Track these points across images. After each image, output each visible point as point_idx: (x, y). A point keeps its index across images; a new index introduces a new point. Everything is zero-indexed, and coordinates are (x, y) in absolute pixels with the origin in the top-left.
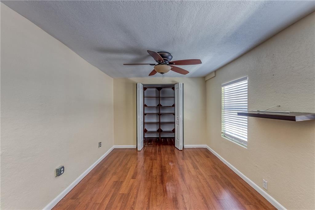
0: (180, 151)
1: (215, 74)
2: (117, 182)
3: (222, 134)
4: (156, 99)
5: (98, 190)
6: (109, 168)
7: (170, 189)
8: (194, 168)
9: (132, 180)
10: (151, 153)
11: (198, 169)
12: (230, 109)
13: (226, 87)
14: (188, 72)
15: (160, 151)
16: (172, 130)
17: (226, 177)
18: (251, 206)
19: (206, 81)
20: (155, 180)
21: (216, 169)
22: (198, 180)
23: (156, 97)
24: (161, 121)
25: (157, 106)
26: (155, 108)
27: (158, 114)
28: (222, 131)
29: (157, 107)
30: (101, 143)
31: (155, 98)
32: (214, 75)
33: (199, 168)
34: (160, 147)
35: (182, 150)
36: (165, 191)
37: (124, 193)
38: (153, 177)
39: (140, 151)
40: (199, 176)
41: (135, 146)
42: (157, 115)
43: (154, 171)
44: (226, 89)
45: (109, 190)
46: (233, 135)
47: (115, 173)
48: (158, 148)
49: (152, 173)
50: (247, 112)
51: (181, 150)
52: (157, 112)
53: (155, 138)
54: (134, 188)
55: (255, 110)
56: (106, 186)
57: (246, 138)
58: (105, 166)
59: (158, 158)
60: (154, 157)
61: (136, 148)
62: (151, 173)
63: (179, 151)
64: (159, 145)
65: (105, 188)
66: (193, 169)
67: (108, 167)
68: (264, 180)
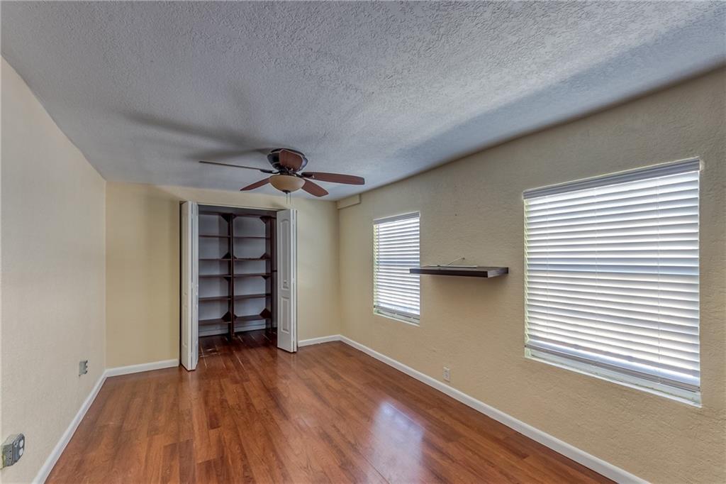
0: (292, 355)
1: (360, 200)
2: (174, 446)
3: (375, 309)
4: (220, 241)
5: (130, 475)
6: (125, 424)
7: (307, 423)
8: (335, 379)
9: (212, 432)
10: (227, 369)
11: (340, 378)
12: (389, 263)
13: (381, 225)
14: (327, 193)
15: (246, 362)
16: (259, 314)
17: (391, 380)
18: (435, 409)
19: (339, 209)
20: (268, 417)
21: (370, 372)
22: (349, 395)
23: (220, 237)
24: (235, 295)
25: (224, 258)
26: (218, 263)
27: (226, 278)
28: (375, 304)
29: (221, 262)
30: (87, 362)
31: (217, 239)
32: (358, 201)
33: (343, 376)
34: (243, 354)
35: (295, 350)
36: (298, 428)
37: (207, 459)
38: (262, 414)
39: (194, 370)
40: (349, 389)
41: (177, 360)
42: (221, 281)
43: (255, 401)
44: (381, 229)
45: (163, 467)
46: (393, 308)
47: (153, 431)
48: (238, 356)
49: (253, 406)
50: (419, 268)
51: (294, 352)
52: (223, 273)
53: (218, 337)
54: (227, 444)
55: (433, 264)
56: (146, 461)
57: (416, 310)
58: (111, 423)
59: (252, 376)
60: (240, 377)
61: (177, 365)
62: (251, 407)
63: (289, 354)
64: (236, 350)
65: (146, 466)
66: (333, 381)
67: (123, 423)
68: (445, 368)
